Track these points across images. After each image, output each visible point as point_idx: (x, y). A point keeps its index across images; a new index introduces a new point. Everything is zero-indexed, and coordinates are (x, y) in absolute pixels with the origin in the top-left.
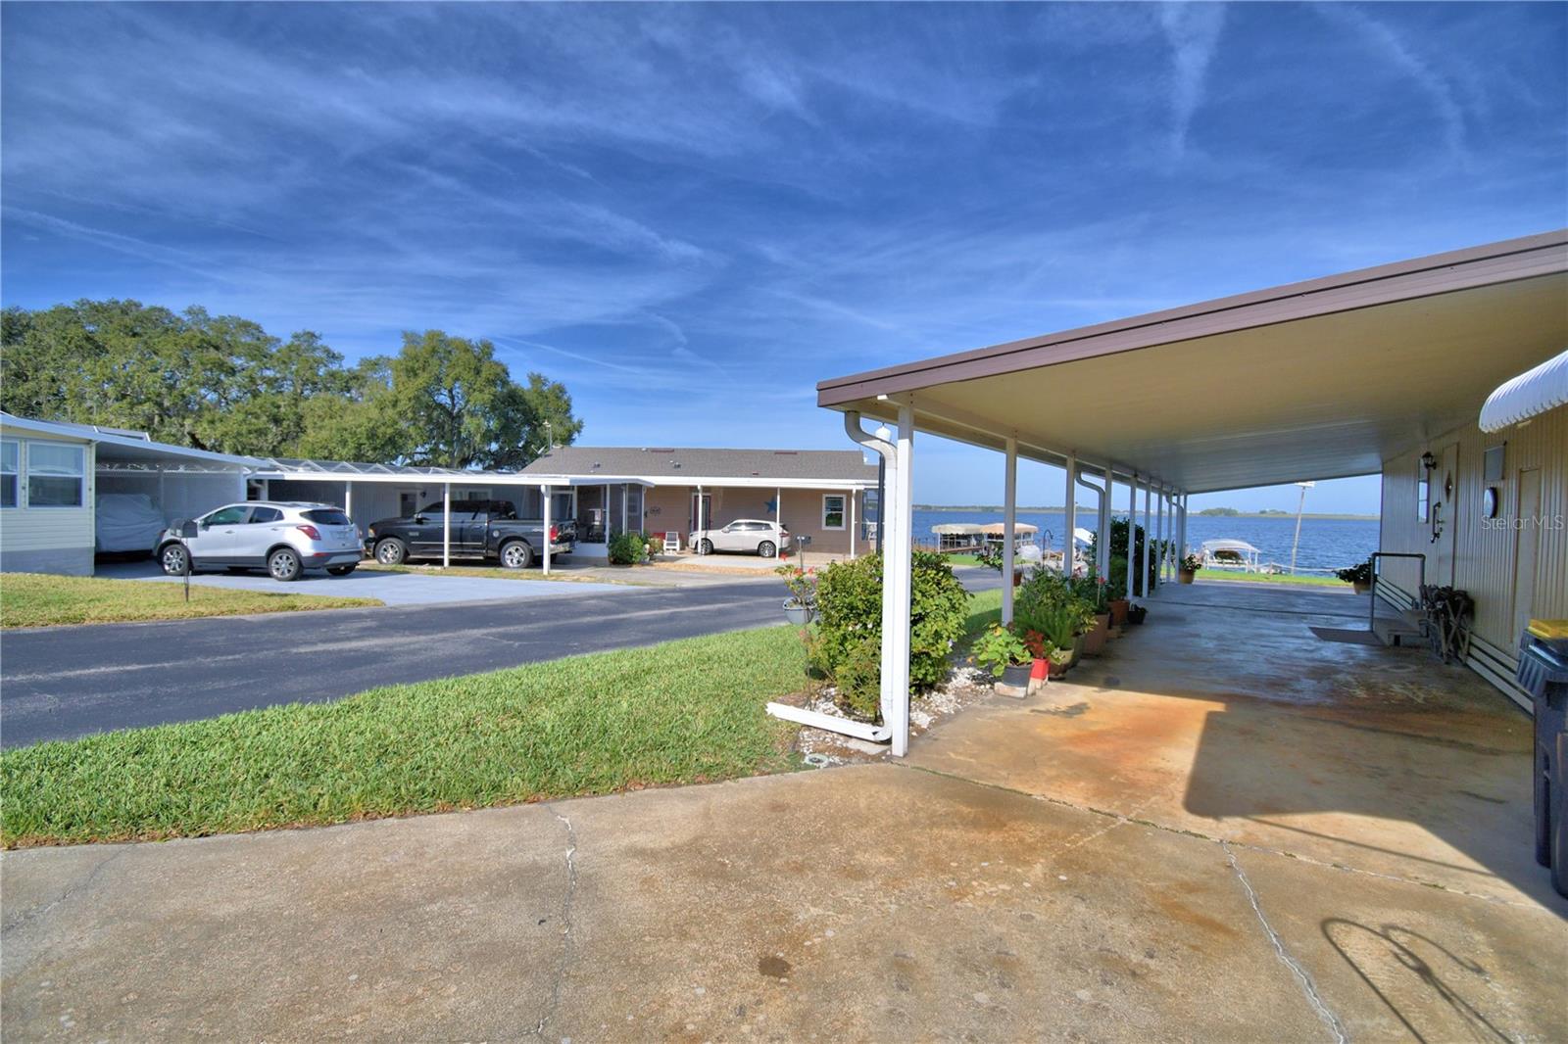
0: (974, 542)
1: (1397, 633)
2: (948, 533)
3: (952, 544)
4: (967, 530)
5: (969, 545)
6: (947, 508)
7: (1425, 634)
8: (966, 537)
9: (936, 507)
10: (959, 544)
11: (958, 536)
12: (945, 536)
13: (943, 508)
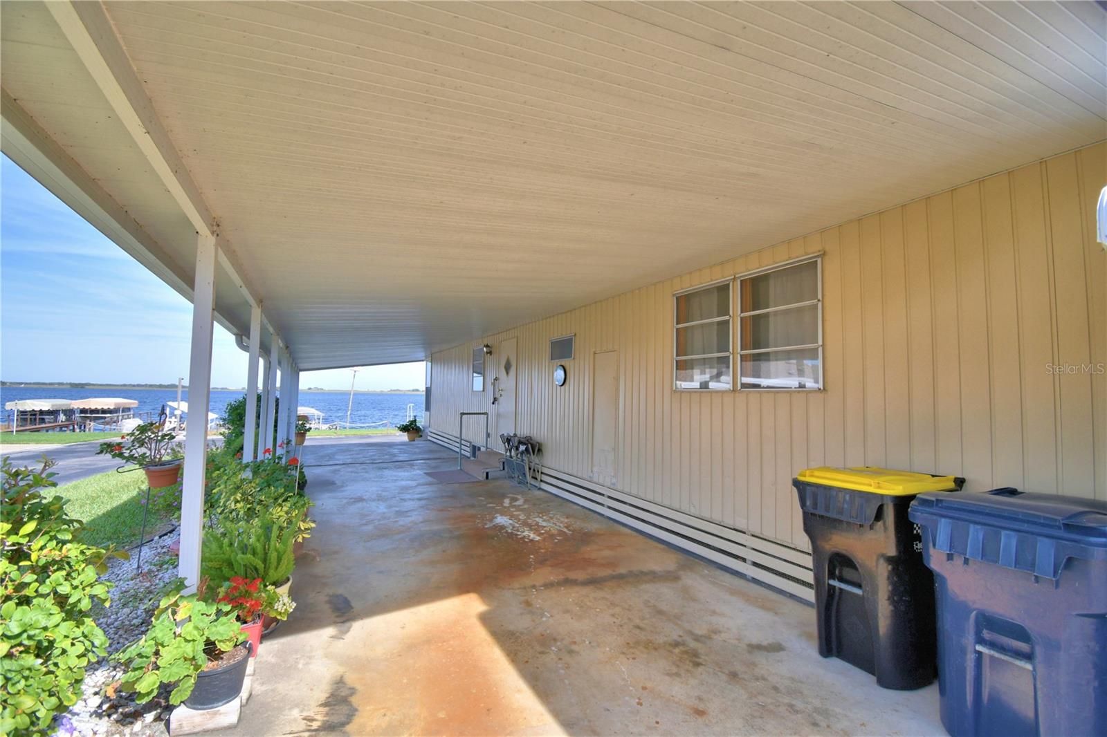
0: (62, 417)
1: (487, 470)
2: (28, 409)
3: (33, 421)
4: (53, 406)
5: (56, 421)
6: (26, 384)
7: (502, 468)
8: (54, 413)
9: (11, 383)
10: (43, 421)
11: (41, 412)
12: (24, 413)
13: (22, 384)
